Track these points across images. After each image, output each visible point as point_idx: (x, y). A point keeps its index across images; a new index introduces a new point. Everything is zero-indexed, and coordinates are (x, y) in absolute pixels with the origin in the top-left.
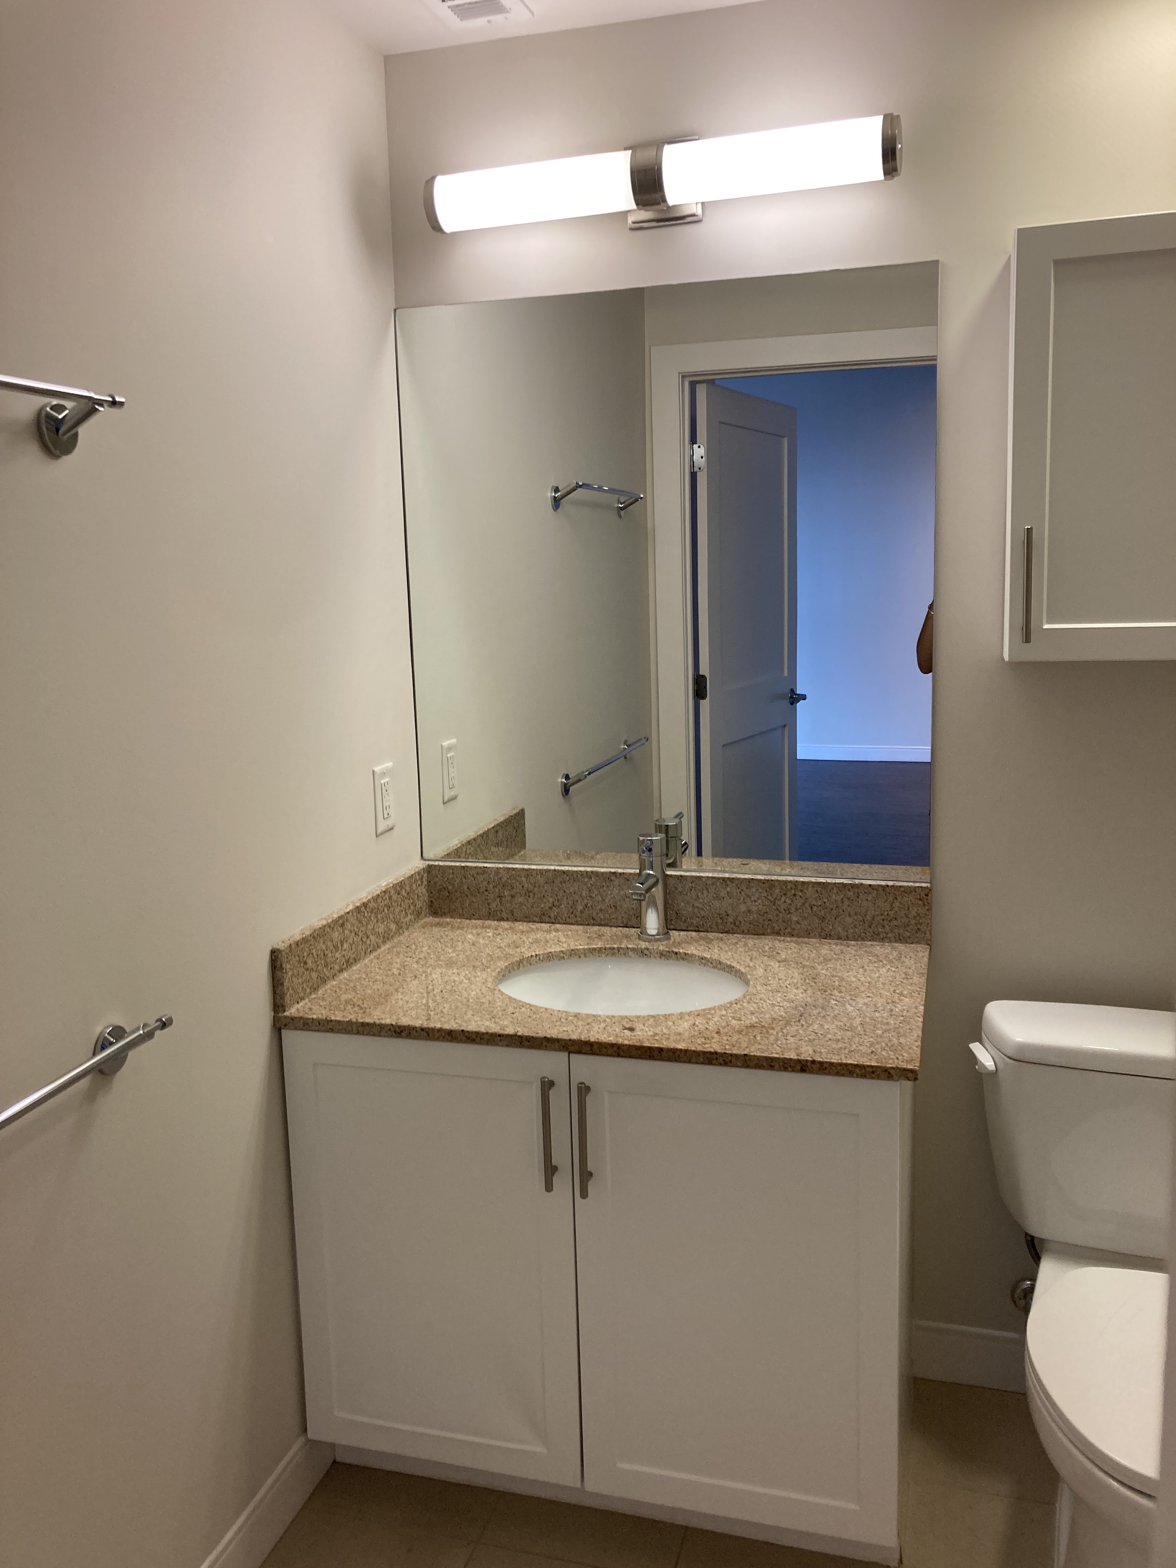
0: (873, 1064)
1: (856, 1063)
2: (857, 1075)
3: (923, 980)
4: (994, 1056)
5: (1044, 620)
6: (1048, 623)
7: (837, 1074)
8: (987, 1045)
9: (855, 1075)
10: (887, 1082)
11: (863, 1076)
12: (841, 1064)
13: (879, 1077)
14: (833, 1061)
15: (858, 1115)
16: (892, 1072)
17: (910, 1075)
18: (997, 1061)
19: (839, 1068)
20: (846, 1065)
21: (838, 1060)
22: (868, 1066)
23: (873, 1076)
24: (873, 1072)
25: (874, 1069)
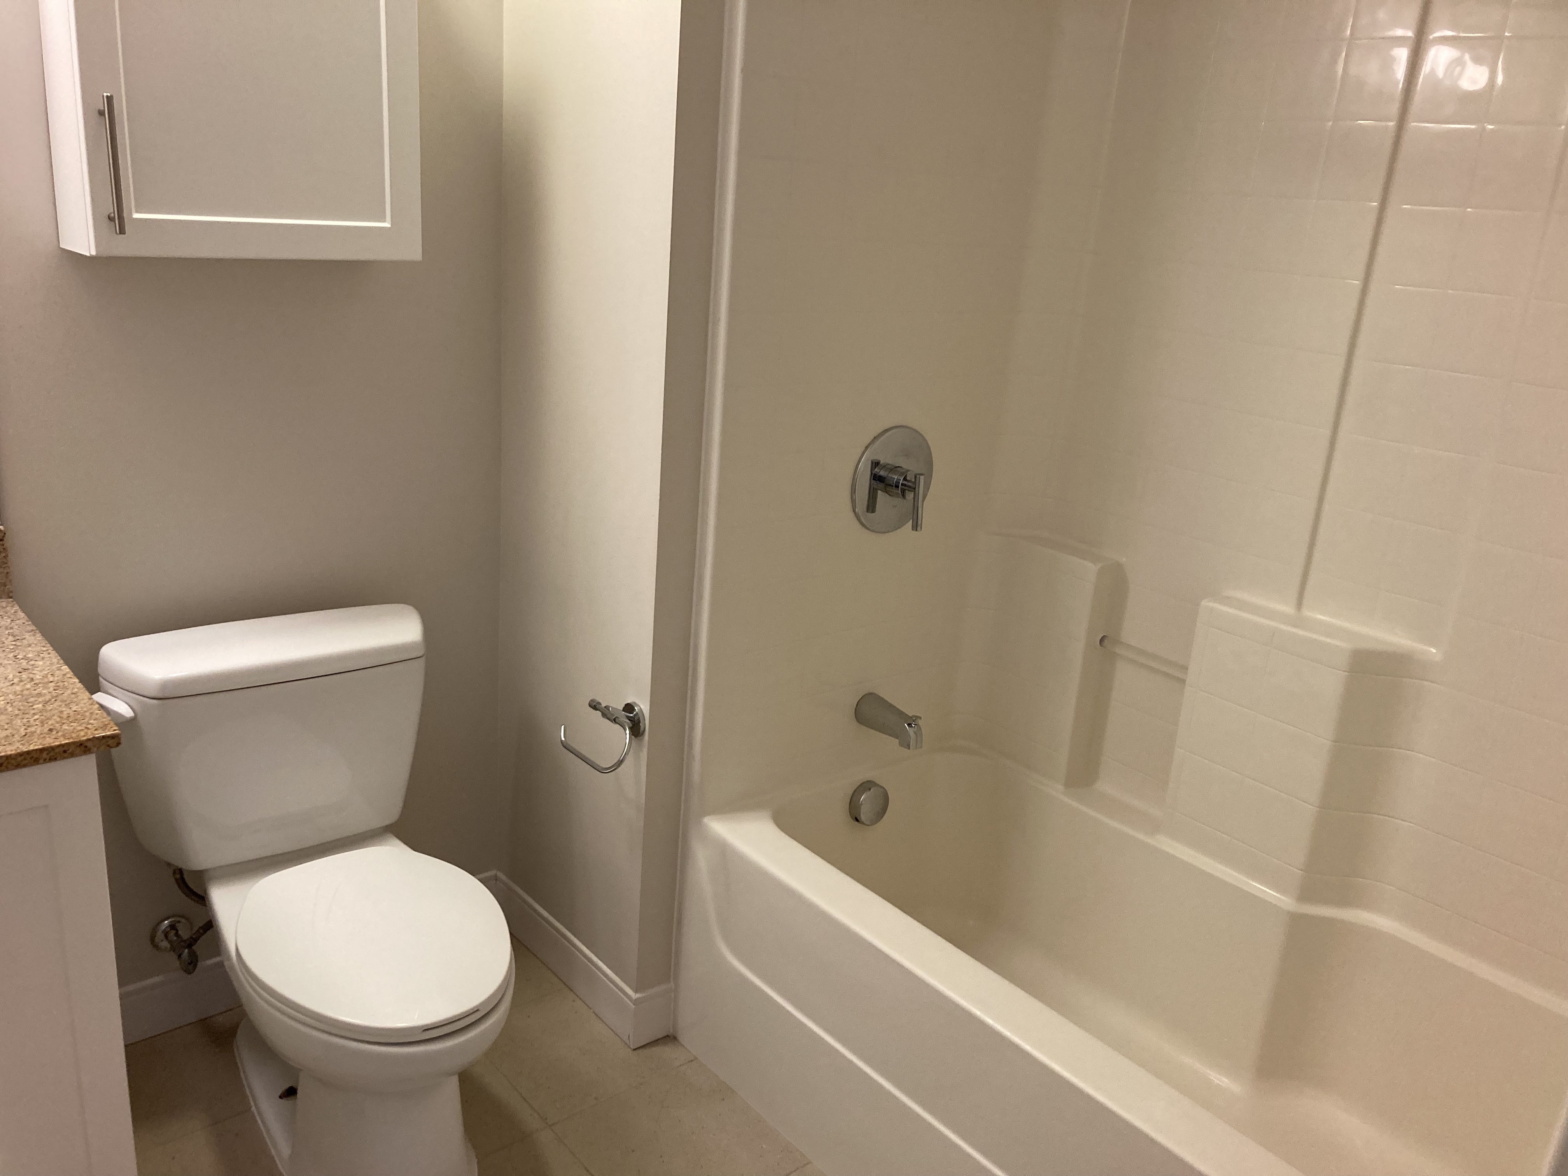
0: (63, 742)
1: (40, 747)
2: (45, 760)
3: (39, 636)
4: (127, 702)
5: (133, 210)
6: (137, 212)
7: (18, 766)
8: (111, 691)
9: (41, 761)
10: (84, 757)
11: (53, 759)
12: (21, 754)
13: (73, 755)
14: (9, 753)
15: (46, 806)
16: (89, 744)
17: (111, 742)
18: (132, 704)
19: (19, 759)
20: (28, 753)
21: (16, 750)
22: (59, 746)
23: (66, 755)
24: (65, 752)
25: (65, 748)
